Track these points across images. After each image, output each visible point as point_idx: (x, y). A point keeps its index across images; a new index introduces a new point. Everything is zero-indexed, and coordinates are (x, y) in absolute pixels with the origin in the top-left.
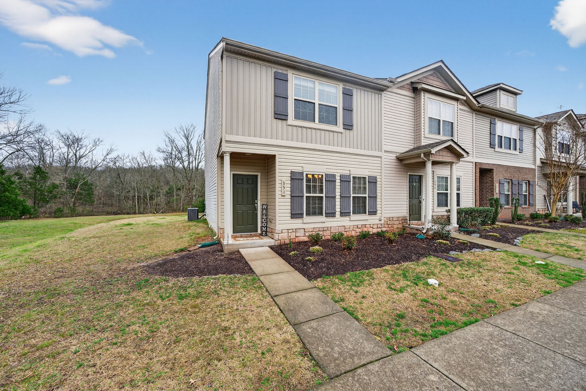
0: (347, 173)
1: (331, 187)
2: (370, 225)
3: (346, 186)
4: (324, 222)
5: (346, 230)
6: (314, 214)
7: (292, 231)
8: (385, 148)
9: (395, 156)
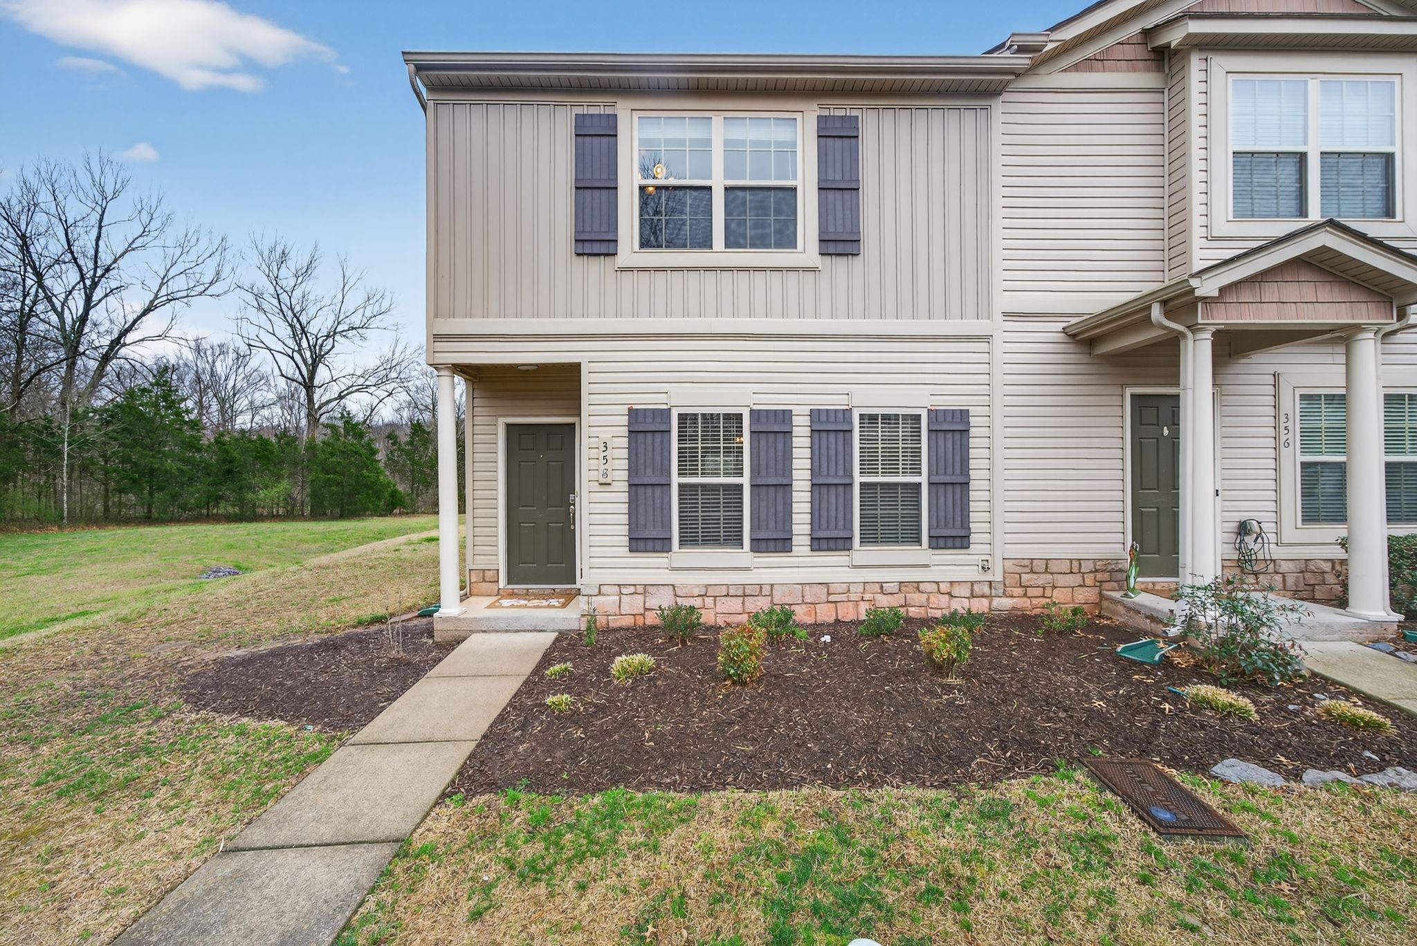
0: (835, 402)
1: (772, 450)
2: (937, 583)
3: (833, 446)
4: (748, 569)
5: (832, 598)
6: (711, 540)
7: (632, 589)
8: (1004, 301)
9: (1060, 326)
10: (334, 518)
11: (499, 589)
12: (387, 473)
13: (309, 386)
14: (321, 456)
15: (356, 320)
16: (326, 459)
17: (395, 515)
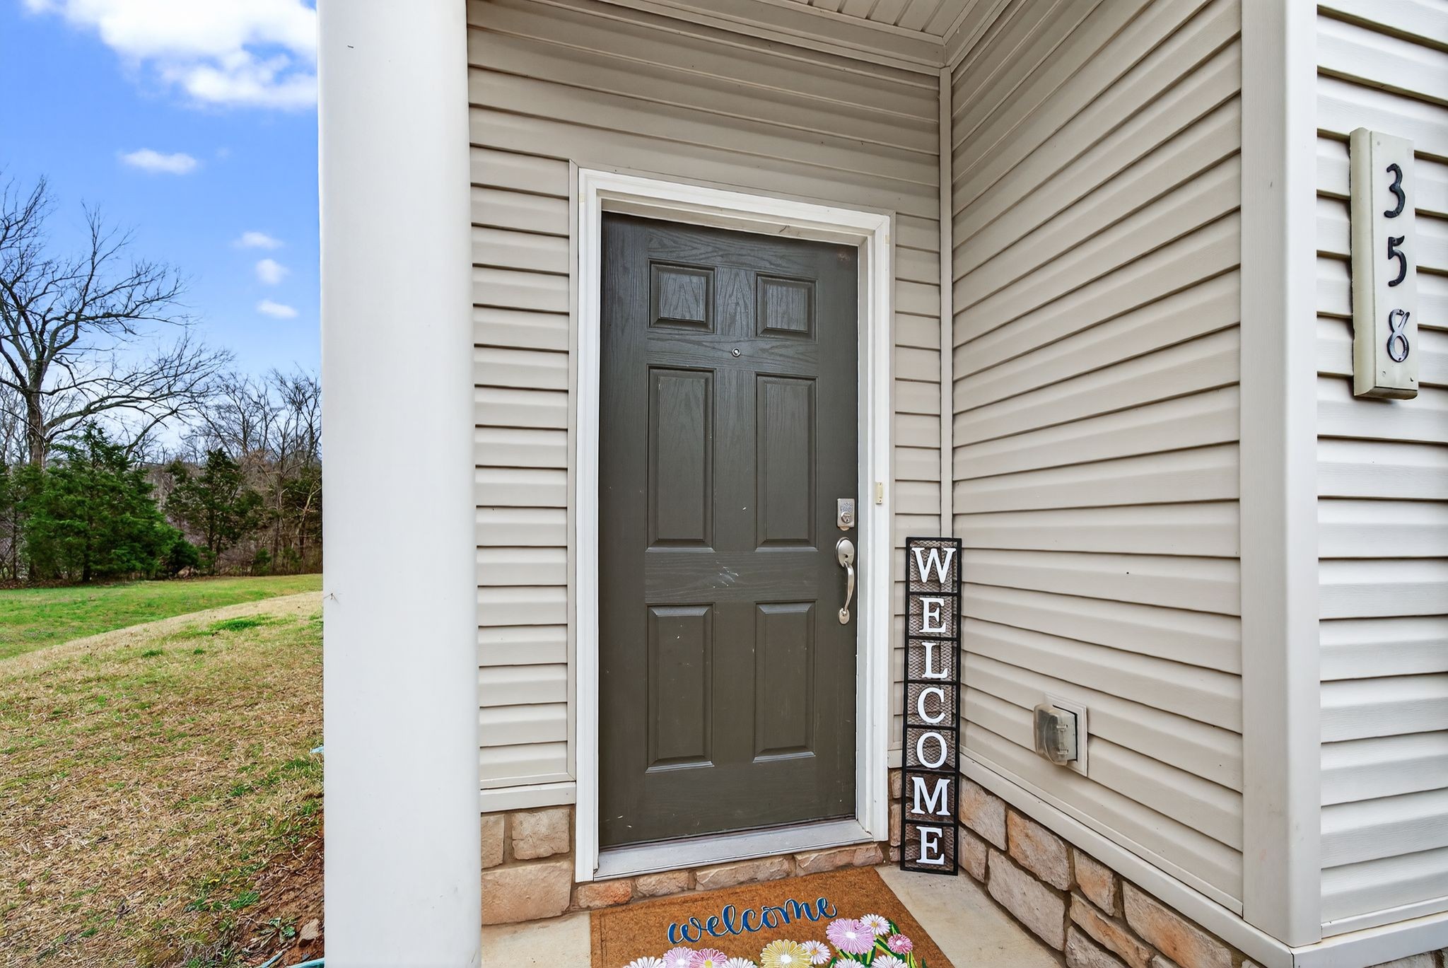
10: (72, 583)
11: (575, 886)
12: (169, 519)
13: (31, 393)
14: (48, 493)
15: (117, 302)
16: (56, 498)
17: (181, 578)
